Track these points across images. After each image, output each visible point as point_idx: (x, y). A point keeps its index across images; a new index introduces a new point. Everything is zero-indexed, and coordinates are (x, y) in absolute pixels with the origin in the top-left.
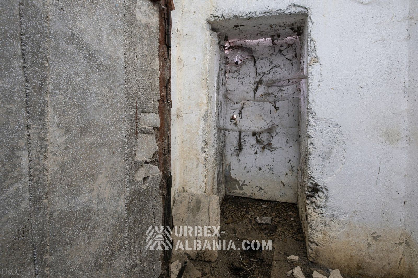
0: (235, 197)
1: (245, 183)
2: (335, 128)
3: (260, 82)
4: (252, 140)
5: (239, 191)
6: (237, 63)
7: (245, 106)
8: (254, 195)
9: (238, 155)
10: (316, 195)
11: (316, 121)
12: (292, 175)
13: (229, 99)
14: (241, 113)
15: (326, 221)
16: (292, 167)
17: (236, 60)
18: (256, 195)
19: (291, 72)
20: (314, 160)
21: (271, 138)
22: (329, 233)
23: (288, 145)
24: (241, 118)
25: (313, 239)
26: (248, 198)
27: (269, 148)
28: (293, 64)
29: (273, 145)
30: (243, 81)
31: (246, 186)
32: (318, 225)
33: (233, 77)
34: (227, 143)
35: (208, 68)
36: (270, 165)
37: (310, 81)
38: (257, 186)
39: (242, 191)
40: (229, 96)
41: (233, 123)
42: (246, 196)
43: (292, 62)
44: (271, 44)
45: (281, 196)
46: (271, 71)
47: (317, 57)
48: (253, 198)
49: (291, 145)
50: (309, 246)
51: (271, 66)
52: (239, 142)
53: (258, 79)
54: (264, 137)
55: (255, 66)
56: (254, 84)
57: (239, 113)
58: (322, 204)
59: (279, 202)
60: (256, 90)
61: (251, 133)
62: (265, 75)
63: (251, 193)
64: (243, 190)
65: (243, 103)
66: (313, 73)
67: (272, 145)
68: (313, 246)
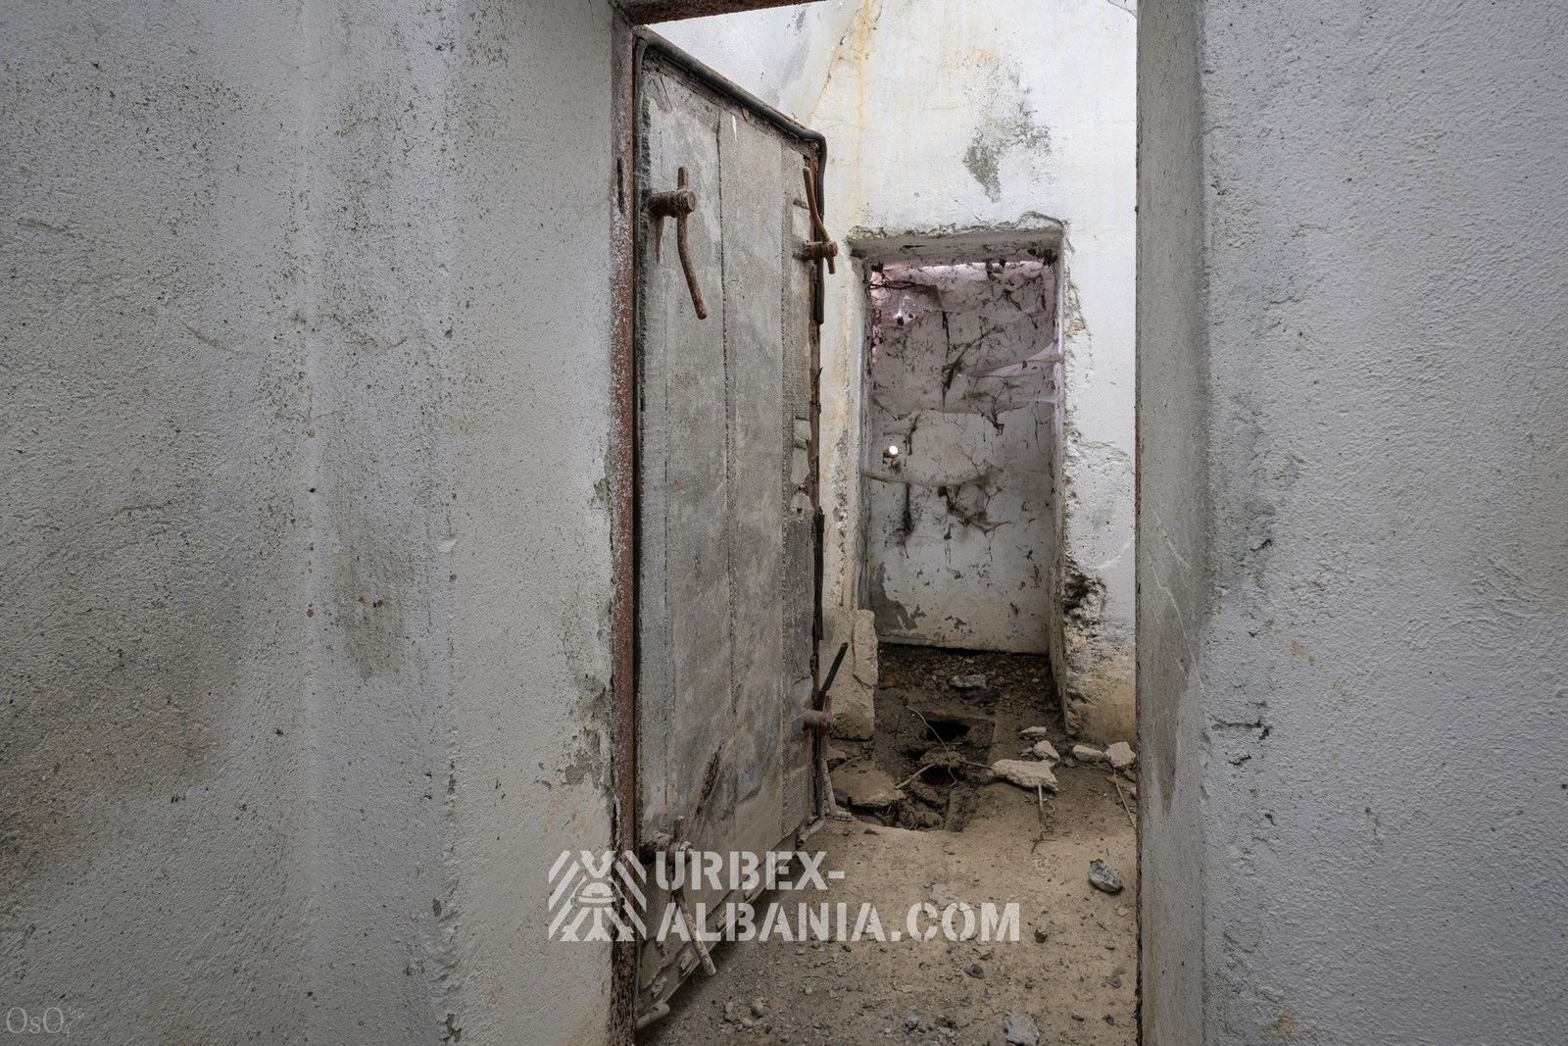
0: (895, 645)
1: (920, 612)
2: (1120, 461)
3: (957, 367)
4: (939, 506)
5: (904, 631)
6: (900, 321)
7: (919, 424)
8: (944, 638)
9: (902, 543)
10: (1082, 601)
11: (1081, 449)
12: (1037, 586)
13: (883, 408)
14: (910, 442)
15: (1101, 650)
16: (1035, 567)
17: (899, 314)
18: (947, 638)
19: (1034, 342)
20: (1077, 528)
21: (986, 500)
22: (1109, 674)
23: (1027, 515)
24: (911, 453)
25: (1075, 689)
26: (927, 647)
27: (981, 524)
28: (1038, 325)
29: (991, 517)
30: (916, 363)
31: (921, 618)
32: (1086, 660)
33: (889, 355)
34: (874, 513)
35: (848, 339)
36: (981, 564)
37: (1068, 368)
38: (950, 618)
39: (913, 631)
40: (882, 401)
41: (889, 465)
42: (922, 643)
43: (1034, 319)
44: (983, 276)
45: (1009, 638)
46: (984, 340)
47: (1082, 320)
48: (940, 645)
49: (1034, 515)
50: (1069, 706)
51: (984, 328)
52: (905, 512)
53: (952, 360)
54: (967, 499)
55: (945, 331)
56: (943, 370)
57: (905, 442)
58: (1095, 616)
59: (1004, 653)
60: (947, 384)
61: (935, 490)
62: (969, 350)
63: (935, 635)
64: (916, 627)
65: (914, 418)
66: (1074, 352)
67: (988, 516)
68: (1077, 704)
